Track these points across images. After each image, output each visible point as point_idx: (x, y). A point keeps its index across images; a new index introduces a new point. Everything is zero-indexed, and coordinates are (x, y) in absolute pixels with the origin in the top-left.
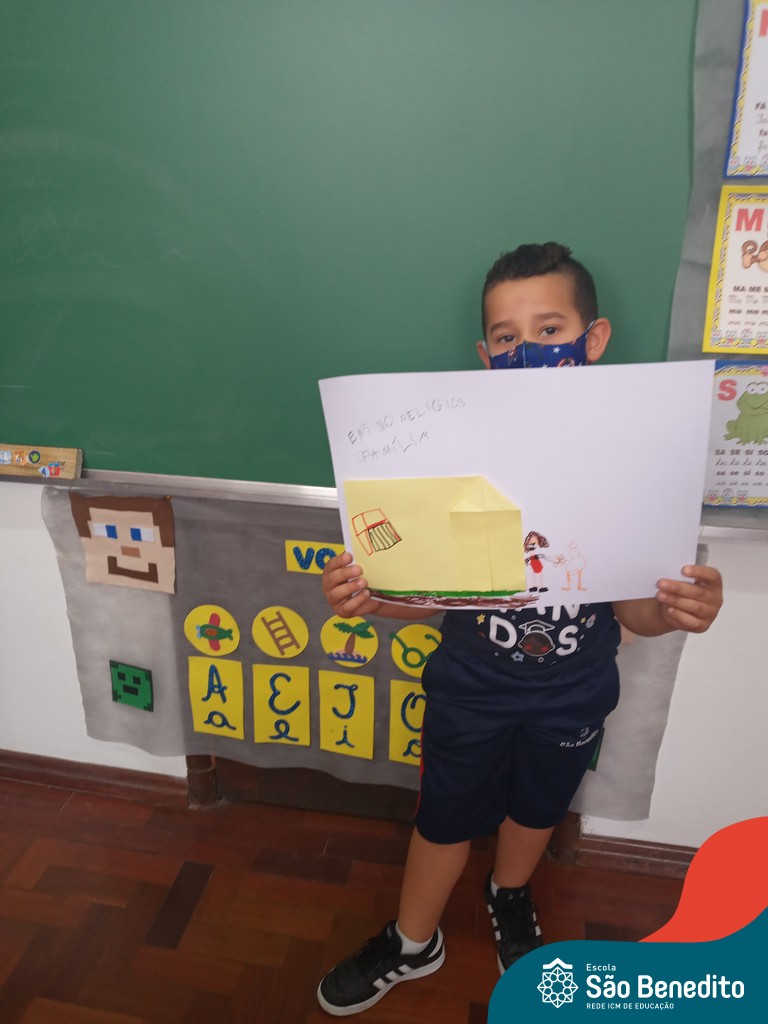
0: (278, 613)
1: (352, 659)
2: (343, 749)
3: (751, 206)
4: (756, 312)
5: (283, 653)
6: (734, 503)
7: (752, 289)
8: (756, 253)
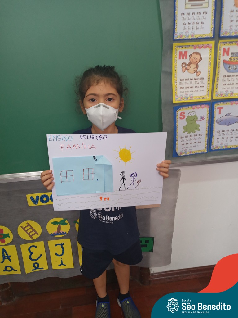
0: (28, 223)
1: (61, 234)
2: (62, 267)
3: (183, 50)
4: (189, 87)
5: (32, 238)
6: (188, 154)
7: (186, 80)
8: (186, 67)
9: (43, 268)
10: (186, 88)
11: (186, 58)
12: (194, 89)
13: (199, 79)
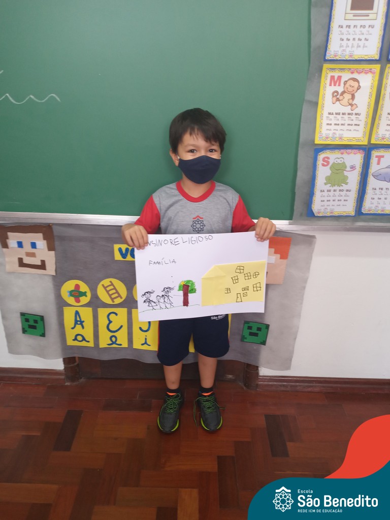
0: (111, 282)
2: (145, 347)
3: (336, 74)
4: (338, 125)
5: (113, 302)
6: (329, 214)
7: (336, 114)
8: (338, 97)
9: (121, 345)
10: (335, 124)
11: (339, 85)
12: (346, 127)
13: (354, 114)
